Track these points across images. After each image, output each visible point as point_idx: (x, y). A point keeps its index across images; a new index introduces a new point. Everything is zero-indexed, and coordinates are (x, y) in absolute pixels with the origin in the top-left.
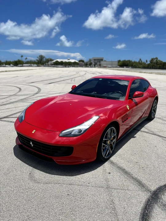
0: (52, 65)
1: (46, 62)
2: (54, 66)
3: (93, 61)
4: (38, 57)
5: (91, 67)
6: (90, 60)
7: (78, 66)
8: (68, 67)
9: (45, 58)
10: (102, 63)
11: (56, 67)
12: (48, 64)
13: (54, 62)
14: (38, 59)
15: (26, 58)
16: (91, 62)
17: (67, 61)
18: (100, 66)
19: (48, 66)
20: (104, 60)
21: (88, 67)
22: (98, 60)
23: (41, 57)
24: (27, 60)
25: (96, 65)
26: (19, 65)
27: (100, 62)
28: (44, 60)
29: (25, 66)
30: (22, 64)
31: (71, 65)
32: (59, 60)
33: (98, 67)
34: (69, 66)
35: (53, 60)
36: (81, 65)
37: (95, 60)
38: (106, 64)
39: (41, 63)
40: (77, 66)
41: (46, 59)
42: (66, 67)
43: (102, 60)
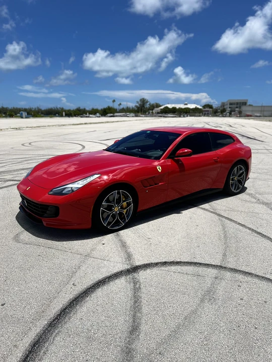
0: (158, 113)
1: (149, 109)
2: (160, 115)
3: (228, 106)
4: (138, 102)
5: (223, 116)
6: (223, 105)
7: (201, 114)
8: (184, 117)
9: (148, 103)
10: (244, 108)
11: (164, 117)
12: (152, 113)
13: (161, 109)
14: (137, 105)
15: (120, 104)
16: (225, 107)
17: (183, 106)
18: (240, 115)
19: (153, 115)
20: (248, 104)
21: (218, 116)
22: (237, 103)
23: (143, 101)
24: (121, 107)
25: (233, 113)
26: (109, 115)
27: (240, 107)
28: (147, 106)
29: (117, 116)
30: (114, 113)
31: (189, 112)
32: (170, 106)
33: (237, 116)
34: (186, 115)
35: (160, 106)
36: (207, 112)
37: (231, 104)
38: (252, 111)
39: (141, 111)
40: (199, 115)
41: (150, 104)
42: (180, 117)
43: (245, 103)
